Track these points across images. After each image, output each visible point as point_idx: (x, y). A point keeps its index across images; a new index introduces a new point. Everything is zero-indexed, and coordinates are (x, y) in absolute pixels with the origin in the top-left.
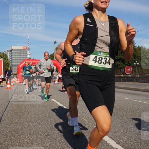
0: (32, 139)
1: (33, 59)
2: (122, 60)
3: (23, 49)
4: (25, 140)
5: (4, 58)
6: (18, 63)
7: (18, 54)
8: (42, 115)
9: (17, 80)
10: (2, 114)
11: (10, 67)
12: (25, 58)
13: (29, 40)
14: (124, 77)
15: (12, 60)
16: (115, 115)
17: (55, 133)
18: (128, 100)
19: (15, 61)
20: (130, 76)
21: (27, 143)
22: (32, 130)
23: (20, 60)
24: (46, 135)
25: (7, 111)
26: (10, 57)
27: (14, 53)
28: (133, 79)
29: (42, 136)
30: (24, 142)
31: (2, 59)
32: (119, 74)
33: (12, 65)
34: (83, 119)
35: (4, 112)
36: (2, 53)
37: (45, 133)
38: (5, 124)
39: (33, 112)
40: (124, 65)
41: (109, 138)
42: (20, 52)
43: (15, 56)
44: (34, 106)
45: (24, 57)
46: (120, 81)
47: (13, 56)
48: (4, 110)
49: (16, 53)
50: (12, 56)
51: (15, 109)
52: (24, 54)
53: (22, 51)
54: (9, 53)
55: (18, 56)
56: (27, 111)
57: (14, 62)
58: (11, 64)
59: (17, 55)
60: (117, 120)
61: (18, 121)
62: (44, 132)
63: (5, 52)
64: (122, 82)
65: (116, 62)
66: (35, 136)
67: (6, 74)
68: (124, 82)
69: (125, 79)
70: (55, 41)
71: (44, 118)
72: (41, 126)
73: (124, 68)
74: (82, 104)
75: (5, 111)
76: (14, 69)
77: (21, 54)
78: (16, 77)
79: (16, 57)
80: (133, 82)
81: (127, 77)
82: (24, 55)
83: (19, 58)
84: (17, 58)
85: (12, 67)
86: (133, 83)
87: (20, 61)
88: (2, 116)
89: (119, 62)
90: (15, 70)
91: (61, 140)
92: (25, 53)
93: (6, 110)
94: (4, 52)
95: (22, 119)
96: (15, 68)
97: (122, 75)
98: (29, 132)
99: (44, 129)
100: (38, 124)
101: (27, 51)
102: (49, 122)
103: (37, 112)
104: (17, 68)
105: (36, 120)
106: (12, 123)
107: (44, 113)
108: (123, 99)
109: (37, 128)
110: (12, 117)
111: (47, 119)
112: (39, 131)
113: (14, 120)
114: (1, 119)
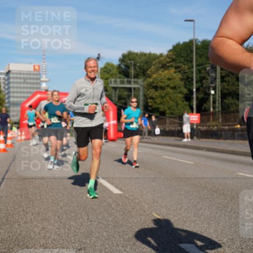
3: (32, 69)
6: (23, 100)
7: (22, 81)
8: (70, 207)
9: (19, 133)
11: (6, 107)
12: (37, 88)
13: (44, 51)
14: (242, 130)
15: (9, 93)
16: (222, 210)
17: (96, 244)
18: (250, 178)
19: (15, 95)
22: (49, 238)
23: (27, 93)
24: (79, 248)
26: (6, 87)
27: (14, 78)
32: (231, 123)
33: (9, 102)
37: (77, 245)
39: (52, 200)
42: (25, 76)
43: (15, 85)
44: (54, 189)
45: (35, 86)
46: (234, 139)
47: (11, 85)
49: (17, 78)
50: (9, 83)
51: (15, 195)
52: (35, 81)
53: (30, 74)
54: (4, 79)
55: (22, 85)
57: (14, 97)
58: (7, 101)
59: (20, 83)
60: (227, 219)
61: (20, 220)
62: (73, 243)
64: (238, 140)
65: (225, 99)
68: (241, 139)
69: (244, 135)
70: (99, 55)
71: (75, 213)
72: (68, 230)
74: (153, 184)
76: (14, 111)
77: (29, 81)
79: (17, 88)
82: (34, 83)
83: (24, 88)
84: (20, 88)
85: (9, 107)
87: (25, 95)
89: (230, 98)
92: (37, 79)
95: (30, 214)
96: (16, 109)
97: (239, 126)
98: (43, 241)
99: (74, 237)
100: (62, 225)
101: (42, 75)
102: (84, 222)
103: (61, 201)
104: (19, 109)
105: (58, 217)
106: (8, 224)
107: (75, 204)
108: (239, 177)
109: (59, 235)
110: (7, 210)
111: (81, 215)
112: (63, 240)
113: (13, 217)
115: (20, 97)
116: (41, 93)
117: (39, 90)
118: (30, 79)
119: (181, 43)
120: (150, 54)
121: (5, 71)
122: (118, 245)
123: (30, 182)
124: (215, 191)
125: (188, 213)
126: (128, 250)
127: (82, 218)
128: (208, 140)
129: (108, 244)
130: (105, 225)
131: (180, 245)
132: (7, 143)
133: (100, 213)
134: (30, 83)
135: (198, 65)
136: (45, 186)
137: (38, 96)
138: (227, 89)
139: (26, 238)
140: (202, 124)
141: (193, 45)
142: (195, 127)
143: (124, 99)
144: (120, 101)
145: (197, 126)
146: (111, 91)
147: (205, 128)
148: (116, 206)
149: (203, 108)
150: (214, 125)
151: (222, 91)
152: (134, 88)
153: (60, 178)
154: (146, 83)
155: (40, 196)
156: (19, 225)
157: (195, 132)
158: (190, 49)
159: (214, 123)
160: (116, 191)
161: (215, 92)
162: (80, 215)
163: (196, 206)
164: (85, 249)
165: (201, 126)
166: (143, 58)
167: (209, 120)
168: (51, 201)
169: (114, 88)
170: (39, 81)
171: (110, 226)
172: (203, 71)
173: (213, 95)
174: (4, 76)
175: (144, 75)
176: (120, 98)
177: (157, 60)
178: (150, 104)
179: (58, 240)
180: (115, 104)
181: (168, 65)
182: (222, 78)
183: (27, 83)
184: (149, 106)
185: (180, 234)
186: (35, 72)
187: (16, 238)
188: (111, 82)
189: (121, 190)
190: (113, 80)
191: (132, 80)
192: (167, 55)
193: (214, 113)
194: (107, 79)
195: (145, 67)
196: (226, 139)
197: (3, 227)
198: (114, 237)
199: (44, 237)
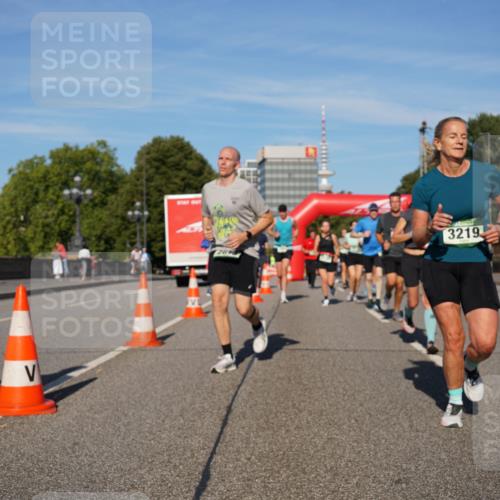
0: (343, 493)
1: (342, 193)
3: (303, 155)
7: (286, 176)
8: (377, 402)
10: (232, 392)
12: (312, 188)
13: (323, 122)
17: (428, 474)
19: (275, 201)
22: (341, 457)
23: (295, 197)
24: (396, 478)
25: (251, 382)
26: (259, 188)
27: (272, 171)
29: (380, 482)
35: (239, 386)
37: (391, 473)
38: (243, 428)
39: (344, 389)
42: (291, 168)
43: (274, 184)
44: (346, 369)
45: (309, 184)
47: (267, 184)
48: (240, 379)
49: (277, 171)
50: (263, 181)
51: (279, 378)
52: (308, 176)
53: (300, 164)
54: (255, 173)
55: (286, 184)
56: (319, 385)
59: (283, 180)
62: (386, 469)
66: (355, 481)
70: (424, 123)
71: (387, 414)
72: (375, 445)
75: (243, 381)
77: (297, 176)
79: (277, 188)
82: (306, 180)
83: (289, 188)
84: (283, 188)
88: (233, 400)
92: (312, 172)
93: (244, 377)
95: (305, 413)
98: (330, 463)
99: (386, 458)
100: (363, 434)
101: (320, 165)
102: (404, 432)
103: (359, 391)
105: (356, 421)
106: (268, 429)
107: (386, 397)
109: (360, 452)
110: (267, 404)
111: (398, 418)
112: (367, 462)
113: (276, 416)
114: (229, 409)
116: (319, 196)
117: (315, 192)
118: (300, 172)
121: (257, 160)
122: (470, 478)
123: (303, 356)
126: (489, 488)
127: (402, 426)
129: (451, 475)
130: (444, 440)
132: (262, 286)
133: (432, 417)
134: (300, 180)
136: (331, 363)
137: (315, 202)
139: (302, 455)
153: (357, 351)
155: (322, 381)
156: (288, 431)
162: (395, 419)
164: (407, 481)
168: (341, 391)
170: (315, 176)
171: (454, 442)
174: (255, 169)
179: (358, 462)
183: (295, 180)
186: (308, 160)
187: (284, 454)
197: (260, 433)
198: (461, 463)
199: (333, 455)
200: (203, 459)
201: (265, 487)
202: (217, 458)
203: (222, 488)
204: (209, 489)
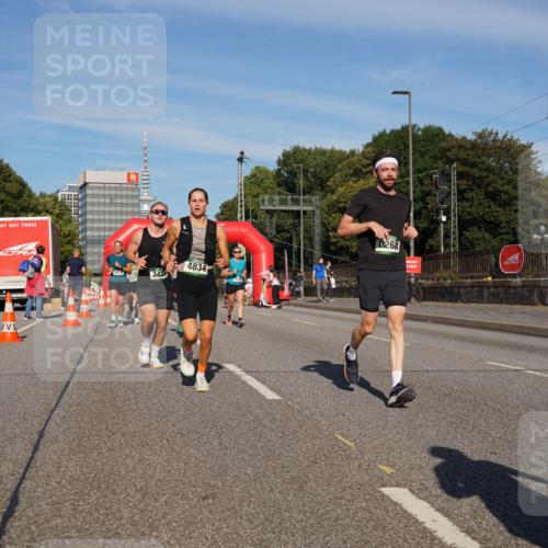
2: (489, 223)
3: (125, 181)
4: (126, 514)
5: (58, 215)
6: (108, 234)
7: (108, 200)
8: (189, 423)
9: (102, 293)
10: (45, 417)
11: (80, 247)
12: (133, 213)
13: (146, 148)
14: (495, 286)
15: (85, 222)
16: (457, 428)
17: (233, 488)
18: (508, 370)
19: (96, 225)
20: (520, 284)
21: (134, 523)
22: (152, 476)
23: (116, 221)
24: (204, 495)
25: (65, 406)
26: (80, 212)
27: (93, 196)
28: (527, 294)
29: (187, 499)
30: (121, 518)
31: (48, 218)
32: (476, 274)
33: (85, 238)
34: (340, 438)
35: (53, 411)
36: (50, 196)
37: (199, 490)
38: (55, 452)
39: (158, 410)
40: (495, 242)
41: (432, 510)
42: (113, 192)
43: (96, 208)
44: (160, 391)
45: (130, 209)
46: (483, 302)
47: (89, 208)
48: (54, 404)
49: (99, 196)
50: (85, 205)
51: (93, 401)
52: (130, 201)
53: (122, 189)
54: (76, 198)
55: (107, 209)
56: (134, 407)
57: (93, 229)
58: (80, 236)
59: (105, 204)
61: (102, 445)
63: (60, 194)
64: (489, 302)
65: (467, 230)
66: (164, 499)
67: (62, 273)
68: (494, 303)
69: (499, 293)
70: (242, 153)
71: (198, 433)
72: (185, 464)
73: (496, 251)
75: (57, 405)
76: (93, 254)
77: (119, 201)
78: (100, 284)
79: (99, 212)
80: (528, 304)
81: (507, 287)
82: (127, 205)
83: (110, 213)
84: (104, 213)
85: (85, 247)
86: (528, 308)
87: (113, 225)
88: (46, 425)
89: (475, 229)
90: (94, 259)
91: (257, 513)
92: (133, 197)
93: (58, 401)
94: (58, 192)
95: (118, 436)
96: (96, 250)
97: (490, 279)
98: (140, 483)
100: (174, 454)
101: (141, 191)
102: (214, 450)
103: (172, 413)
104: (102, 250)
106: (80, 452)
107: (198, 417)
108: (489, 368)
109: (170, 471)
111: (208, 437)
113: (89, 439)
114: (41, 434)
115: (104, 229)
116: (140, 221)
117: (137, 216)
118: (122, 197)
119: (388, 131)
120: (333, 151)
121: (78, 184)
124: (445, 395)
125: (398, 433)
127: (210, 443)
128: (435, 303)
129: (255, 488)
130: (251, 456)
131: (383, 489)
133: (240, 435)
134: (122, 205)
135: (417, 171)
137: (135, 226)
138: (469, 213)
139: (113, 477)
140: (425, 276)
141: (408, 135)
142: (413, 280)
143: (288, 231)
144: (278, 236)
145: (416, 279)
146: (264, 218)
147: (431, 282)
148: (271, 422)
149: (427, 248)
150: (447, 277)
151: (460, 216)
152: (305, 212)
154: (325, 202)
155: (136, 403)
156: (99, 454)
157: (414, 289)
158: (404, 143)
159: (446, 274)
160: (271, 395)
161: (448, 218)
162: (205, 437)
163: (411, 421)
164: (214, 496)
165: (423, 279)
166: (320, 160)
167: (437, 268)
168: (155, 412)
169: (268, 211)
170: (136, 201)
171: (260, 457)
172: (427, 182)
173: (445, 223)
174: (76, 193)
175: (323, 189)
176: (279, 230)
177: (345, 163)
178: (333, 240)
180: (271, 241)
181: (364, 170)
182: (461, 193)
183: (116, 205)
184: (331, 243)
185: (382, 470)
186: (129, 186)
187: (95, 476)
188: (263, 201)
189: (279, 393)
190: (266, 197)
191: (302, 197)
192: (363, 153)
193: (447, 256)
194: (257, 196)
195: (325, 174)
196: (468, 301)
197: (72, 457)
199: (143, 475)
200: (11, 485)
201: (75, 509)
202: (27, 483)
203: (30, 513)
204: (17, 514)
